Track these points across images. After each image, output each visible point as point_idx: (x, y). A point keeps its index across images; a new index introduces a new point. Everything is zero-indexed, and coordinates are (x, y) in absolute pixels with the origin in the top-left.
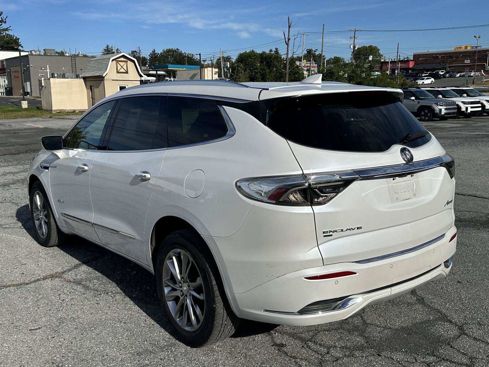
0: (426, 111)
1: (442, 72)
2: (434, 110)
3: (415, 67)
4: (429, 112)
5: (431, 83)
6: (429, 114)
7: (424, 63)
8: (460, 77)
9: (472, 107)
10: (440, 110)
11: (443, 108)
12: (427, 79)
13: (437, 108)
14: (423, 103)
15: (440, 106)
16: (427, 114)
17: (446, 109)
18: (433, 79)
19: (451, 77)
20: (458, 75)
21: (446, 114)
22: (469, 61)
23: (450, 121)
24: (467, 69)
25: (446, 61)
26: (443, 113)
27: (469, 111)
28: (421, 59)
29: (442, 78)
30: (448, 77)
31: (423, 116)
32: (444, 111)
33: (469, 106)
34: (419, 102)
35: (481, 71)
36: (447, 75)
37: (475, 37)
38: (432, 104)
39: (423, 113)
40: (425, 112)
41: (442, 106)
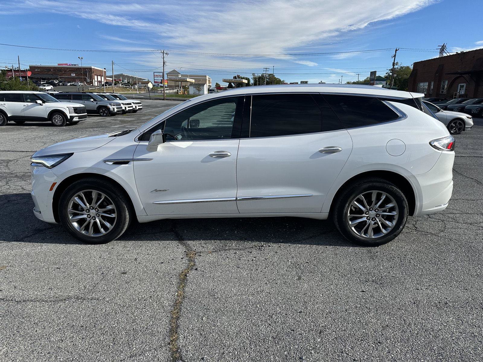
0: (104, 109)
1: (56, 81)
2: (109, 108)
3: (33, 76)
4: (105, 110)
5: (51, 89)
6: (106, 112)
7: (40, 73)
8: (71, 85)
9: (129, 107)
10: (114, 109)
11: (115, 107)
12: (48, 86)
13: (111, 108)
14: (100, 104)
15: (113, 106)
16: (104, 111)
17: (117, 108)
18: (52, 86)
19: (63, 85)
20: (69, 84)
21: (117, 111)
22: (74, 74)
23: (119, 116)
24: (77, 80)
25: (58, 74)
26: (115, 111)
27: (127, 110)
28: (36, 70)
29: (57, 85)
30: (62, 85)
31: (101, 112)
32: (116, 110)
33: (127, 106)
34: (97, 103)
35: (84, 83)
36: (61, 84)
37: (79, 58)
38: (107, 104)
39: (101, 111)
40: (102, 110)
41: (114, 106)
